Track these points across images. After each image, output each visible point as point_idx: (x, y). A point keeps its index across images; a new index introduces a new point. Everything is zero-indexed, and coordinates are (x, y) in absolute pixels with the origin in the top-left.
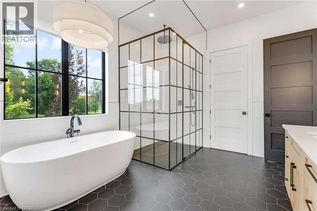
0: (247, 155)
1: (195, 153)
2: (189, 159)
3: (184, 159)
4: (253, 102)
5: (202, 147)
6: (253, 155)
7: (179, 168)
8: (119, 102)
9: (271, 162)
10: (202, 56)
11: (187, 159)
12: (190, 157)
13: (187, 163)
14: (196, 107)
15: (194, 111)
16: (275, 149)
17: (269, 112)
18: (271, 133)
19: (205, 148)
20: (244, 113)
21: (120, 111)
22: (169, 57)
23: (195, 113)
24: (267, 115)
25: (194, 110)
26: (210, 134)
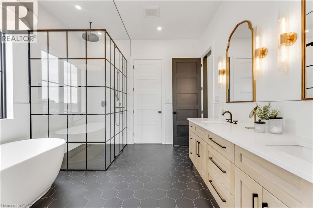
0: (161, 144)
1: (123, 150)
2: (119, 156)
3: (115, 157)
4: (165, 103)
5: (127, 144)
6: (166, 144)
7: (112, 166)
8: (30, 103)
9: (177, 146)
10: (127, 61)
11: (118, 157)
12: (119, 155)
13: (117, 160)
14: (123, 107)
15: (121, 112)
16: (179, 136)
17: (175, 111)
18: (177, 126)
19: (129, 144)
20: (160, 112)
21: (31, 115)
22: (105, 59)
23: (123, 113)
24: (174, 113)
25: (122, 110)
26: (134, 131)
